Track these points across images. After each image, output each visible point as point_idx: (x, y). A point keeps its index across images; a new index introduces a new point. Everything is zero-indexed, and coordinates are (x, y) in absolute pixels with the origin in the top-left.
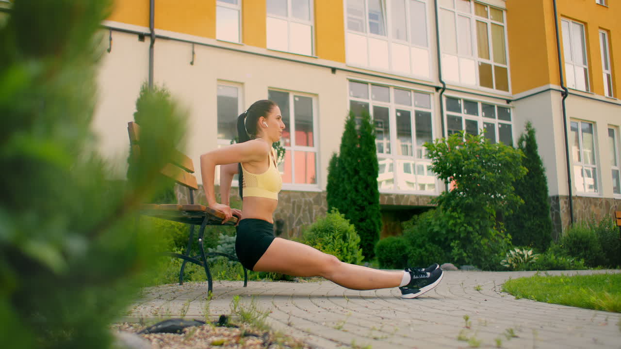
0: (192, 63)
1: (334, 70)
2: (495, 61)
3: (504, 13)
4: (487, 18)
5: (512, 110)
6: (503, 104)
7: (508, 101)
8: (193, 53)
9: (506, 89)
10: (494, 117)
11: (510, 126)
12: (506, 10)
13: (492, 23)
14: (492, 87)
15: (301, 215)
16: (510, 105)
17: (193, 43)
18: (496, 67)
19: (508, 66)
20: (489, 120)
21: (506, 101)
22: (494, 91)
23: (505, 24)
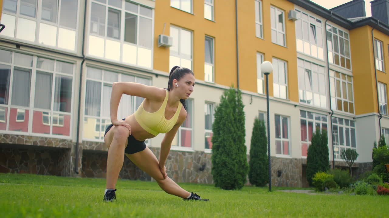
0: (251, 104)
1: (295, 106)
2: (349, 100)
3: (352, 78)
4: (346, 80)
5: (355, 122)
6: (352, 119)
7: (354, 118)
8: (251, 99)
9: (353, 113)
10: (349, 125)
11: (354, 129)
12: (353, 77)
13: (348, 83)
14: (348, 112)
15: (286, 168)
16: (354, 120)
17: (251, 95)
18: (349, 103)
19: (353, 102)
20: (347, 127)
21: (353, 118)
22: (348, 113)
23: (352, 83)
